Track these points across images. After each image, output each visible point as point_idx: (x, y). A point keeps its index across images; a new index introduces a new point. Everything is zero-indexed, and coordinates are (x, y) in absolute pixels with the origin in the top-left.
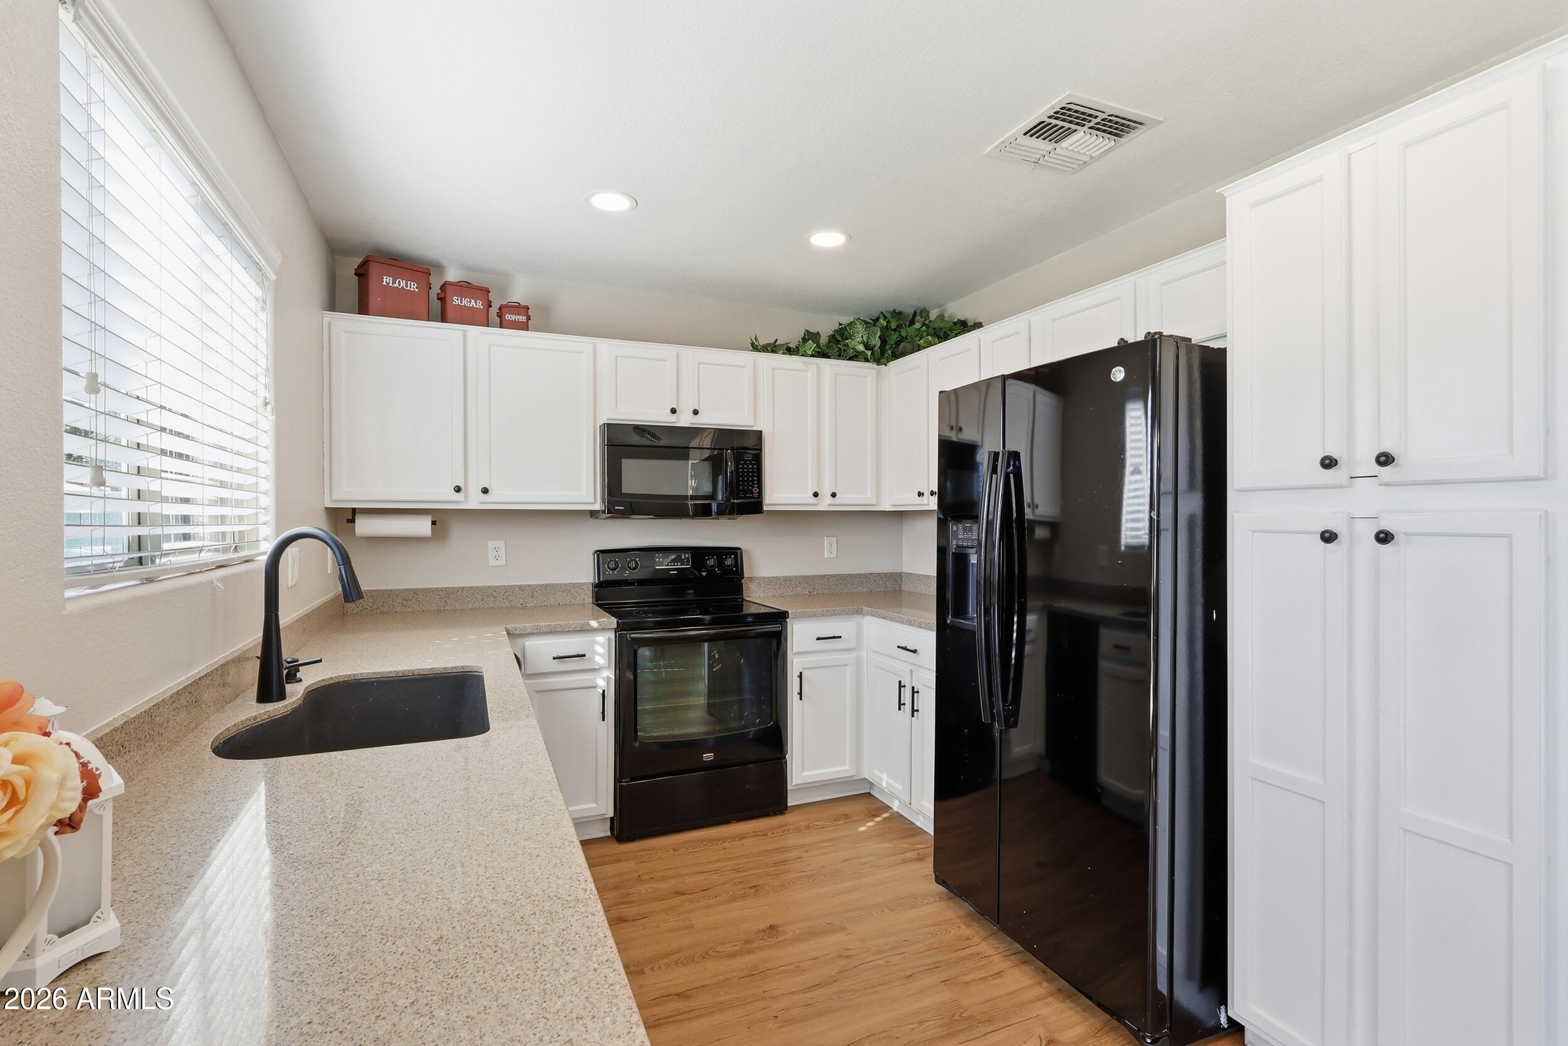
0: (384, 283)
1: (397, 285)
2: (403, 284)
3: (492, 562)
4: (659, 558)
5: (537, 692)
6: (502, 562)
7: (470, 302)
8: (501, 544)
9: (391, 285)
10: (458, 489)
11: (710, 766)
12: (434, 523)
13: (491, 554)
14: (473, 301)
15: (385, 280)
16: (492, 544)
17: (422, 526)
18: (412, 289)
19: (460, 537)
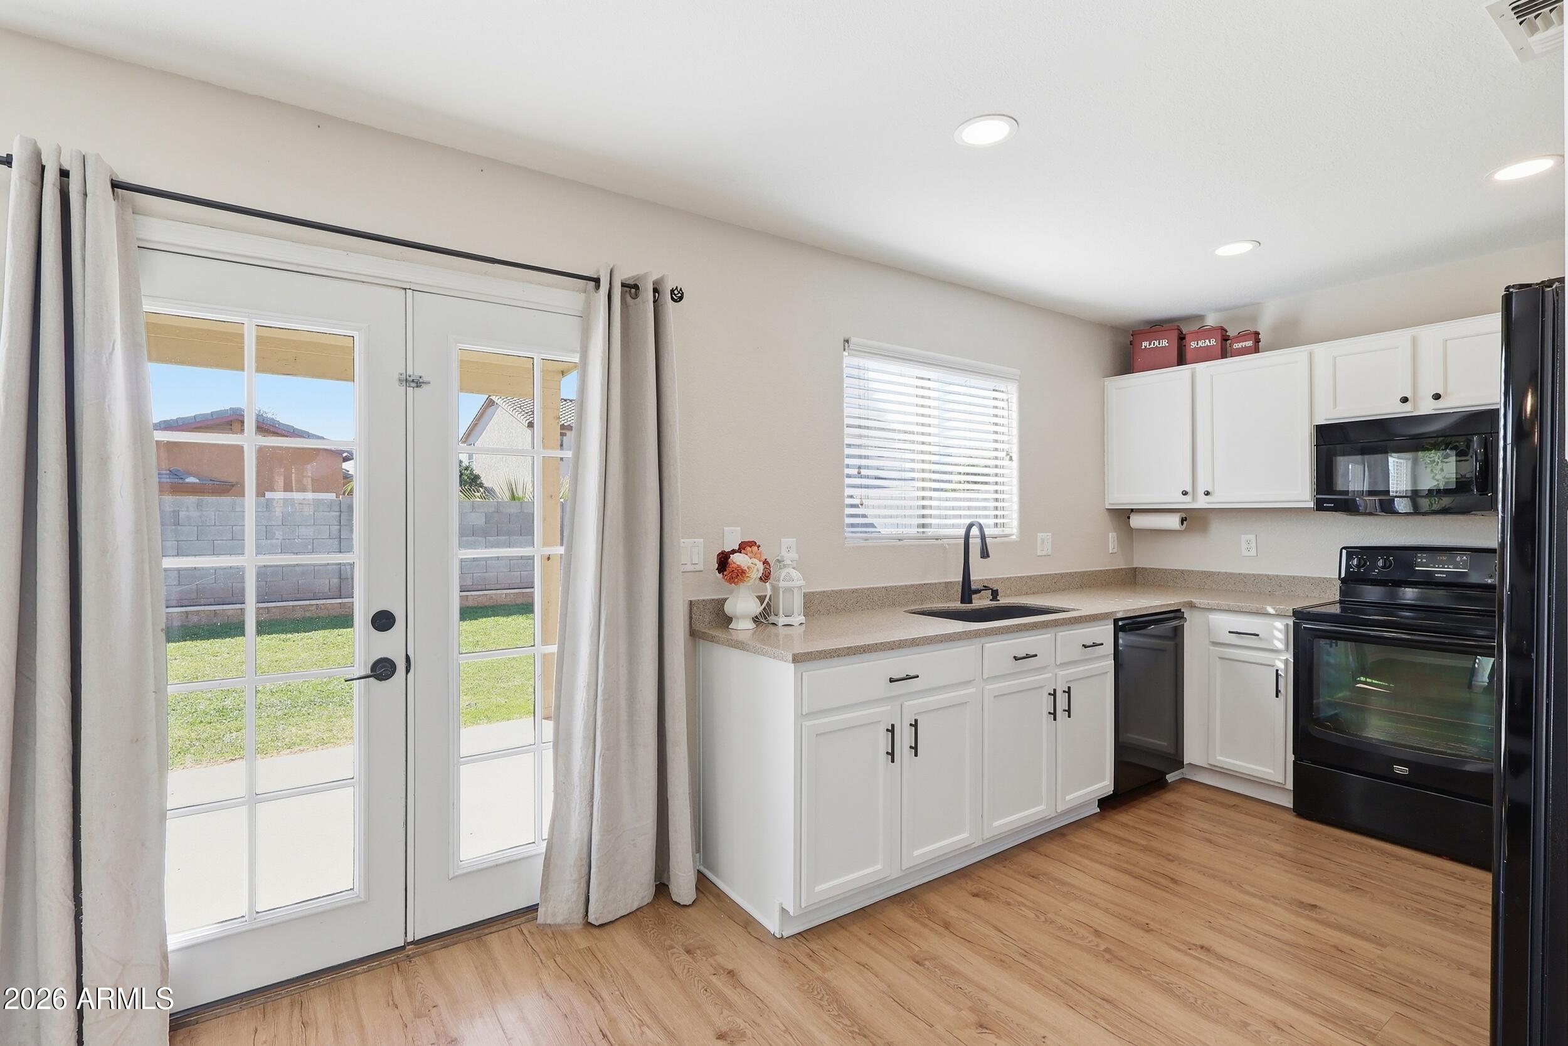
0: (1143, 347)
1: (1152, 346)
2: (1157, 343)
3: (1245, 553)
4: (1421, 558)
5: (1220, 658)
6: (1253, 553)
7: (1205, 342)
8: (1252, 537)
9: (1148, 347)
10: (1185, 493)
11: (1398, 779)
12: (1183, 520)
13: (1244, 546)
14: (1207, 341)
15: (1143, 345)
16: (1244, 537)
17: (1172, 522)
18: (1164, 345)
19: (1218, 531)
